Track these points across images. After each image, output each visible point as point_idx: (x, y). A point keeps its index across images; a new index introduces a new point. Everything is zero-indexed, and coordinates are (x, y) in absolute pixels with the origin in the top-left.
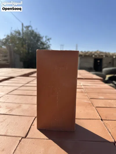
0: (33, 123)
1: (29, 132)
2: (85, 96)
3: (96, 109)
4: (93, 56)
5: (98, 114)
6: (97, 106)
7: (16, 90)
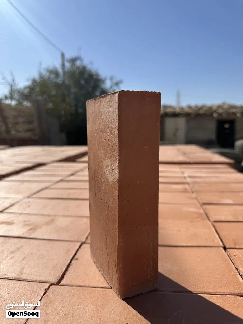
0: (76, 254)
1: (68, 273)
2: (192, 198)
3: (214, 226)
4: (215, 115)
5: (217, 236)
6: (216, 220)
7: (47, 188)
